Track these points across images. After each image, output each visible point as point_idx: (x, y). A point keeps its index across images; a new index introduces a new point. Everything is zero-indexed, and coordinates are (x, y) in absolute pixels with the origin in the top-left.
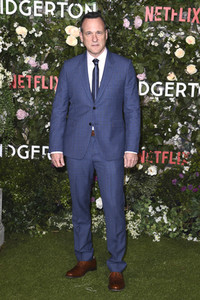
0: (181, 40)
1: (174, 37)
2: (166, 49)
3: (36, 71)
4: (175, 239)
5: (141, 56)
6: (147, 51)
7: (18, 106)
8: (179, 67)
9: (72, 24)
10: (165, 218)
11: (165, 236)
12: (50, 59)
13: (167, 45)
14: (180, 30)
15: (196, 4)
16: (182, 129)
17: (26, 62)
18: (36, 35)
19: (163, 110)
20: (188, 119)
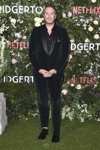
1: (88, 21)
2: (84, 27)
3: (21, 40)
4: (91, 120)
5: (72, 31)
6: (74, 29)
7: (13, 57)
8: (91, 36)
9: (38, 17)
10: (86, 110)
11: (86, 119)
12: (27, 34)
13: (84, 25)
14: (91, 17)
15: (98, 5)
16: (93, 66)
17: (16, 36)
18: (20, 22)
19: (83, 57)
20: (96, 61)
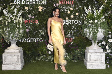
0: (69, 9)
1: (67, 8)
3: (31, 18)
4: (70, 61)
7: (27, 28)
8: (69, 16)
9: (40, 6)
10: (67, 56)
12: (34, 15)
13: (65, 10)
14: (69, 6)
16: (70, 32)
17: (28, 16)
18: (30, 9)
19: (65, 27)
20: (72, 30)
